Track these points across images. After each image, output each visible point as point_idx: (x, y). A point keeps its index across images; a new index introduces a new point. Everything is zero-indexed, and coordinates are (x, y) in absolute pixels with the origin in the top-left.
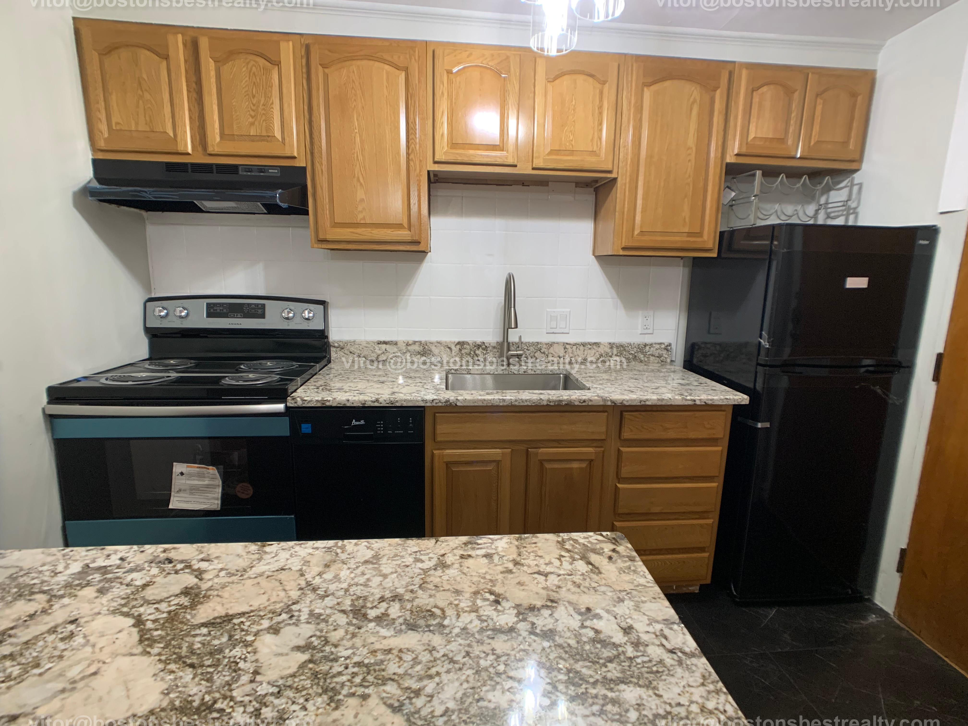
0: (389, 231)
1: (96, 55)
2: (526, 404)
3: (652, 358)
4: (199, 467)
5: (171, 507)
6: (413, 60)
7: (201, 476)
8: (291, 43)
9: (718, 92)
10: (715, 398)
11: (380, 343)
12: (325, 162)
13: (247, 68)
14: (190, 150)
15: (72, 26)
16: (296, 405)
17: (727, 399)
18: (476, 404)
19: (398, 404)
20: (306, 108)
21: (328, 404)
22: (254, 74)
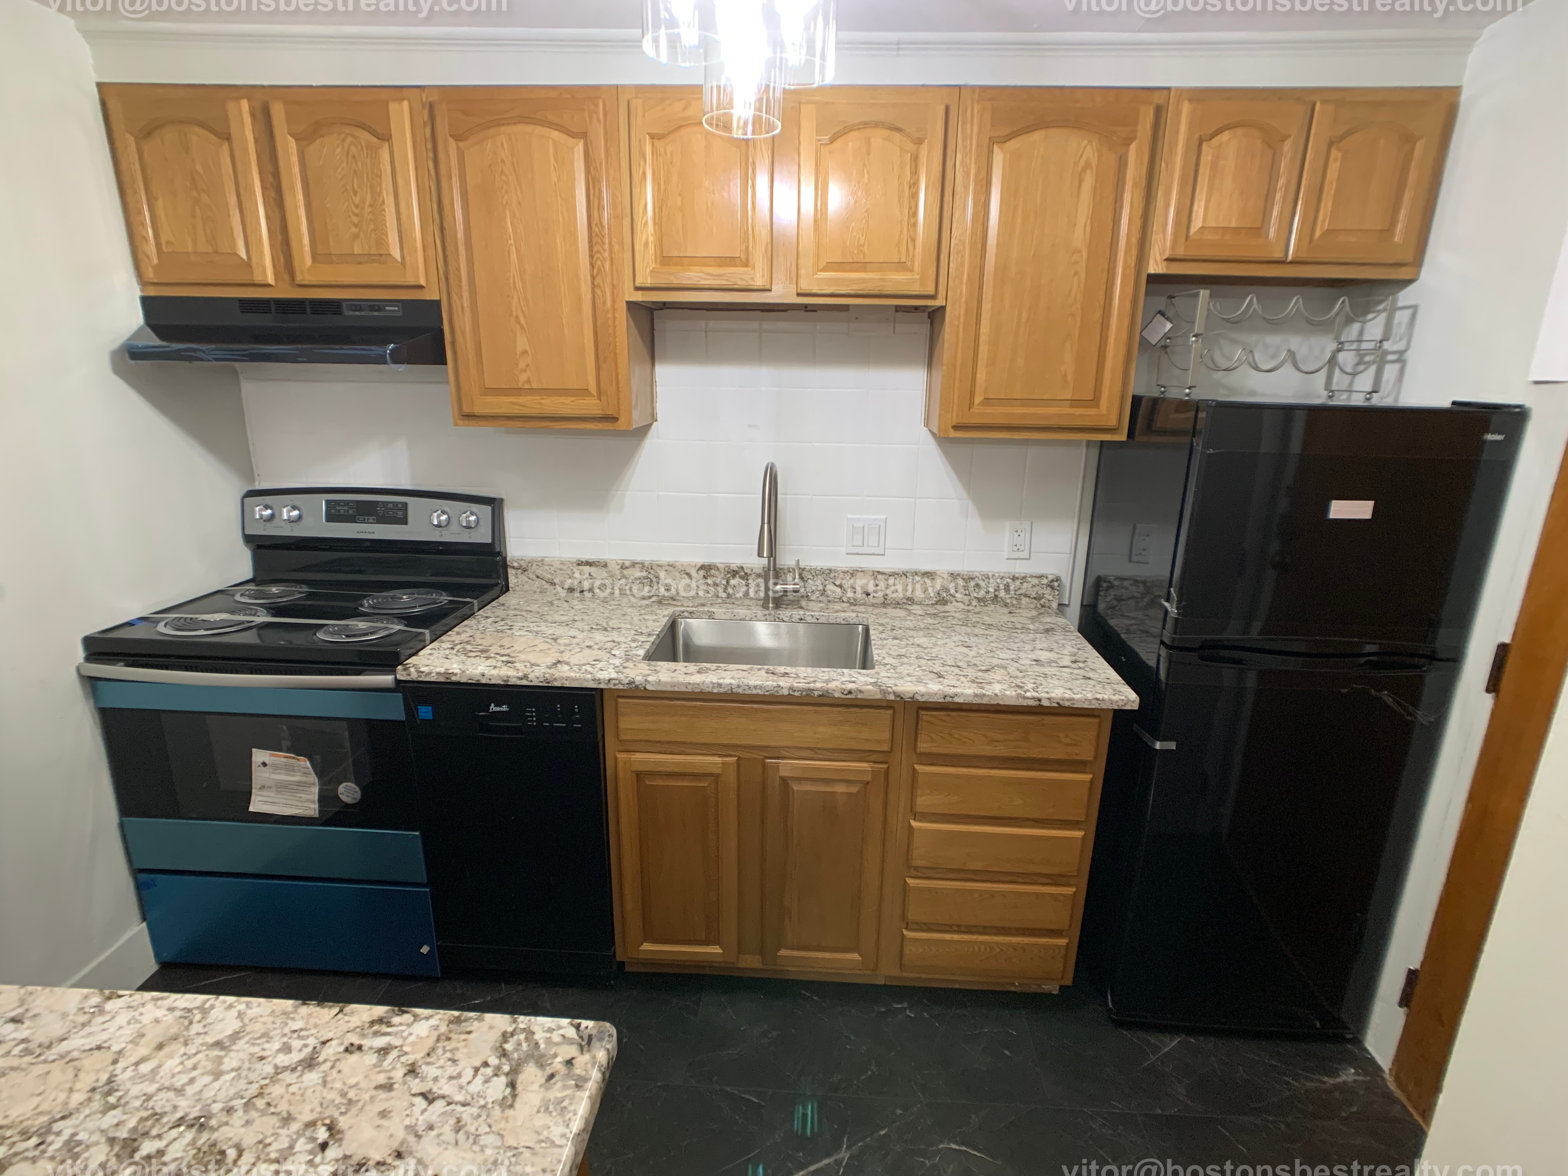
0: (567, 400)
1: (131, 139)
2: (754, 692)
3: (1025, 600)
4: (287, 757)
5: (251, 809)
6: (595, 120)
7: (290, 769)
8: (405, 104)
9: (1133, 148)
10: (1077, 697)
11: (580, 563)
12: (466, 295)
13: (343, 147)
14: (271, 280)
15: (97, 96)
16: (408, 678)
17: (1098, 699)
18: (676, 689)
19: (556, 684)
20: (435, 206)
21: (454, 679)
22: (354, 157)
